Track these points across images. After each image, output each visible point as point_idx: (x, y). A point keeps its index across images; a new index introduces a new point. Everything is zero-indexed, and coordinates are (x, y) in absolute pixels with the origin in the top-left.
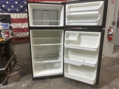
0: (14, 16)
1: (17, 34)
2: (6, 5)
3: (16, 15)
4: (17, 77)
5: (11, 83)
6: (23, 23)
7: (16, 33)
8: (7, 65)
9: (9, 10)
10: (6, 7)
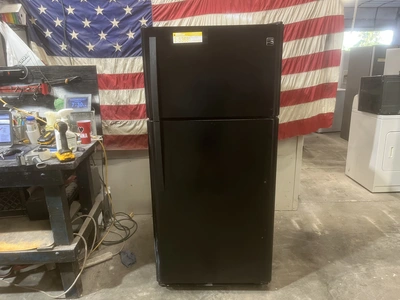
0: (106, 66)
1: (116, 123)
2: (83, 32)
3: (113, 65)
4: (111, 268)
5: (90, 291)
6: (133, 87)
7: (111, 122)
8: (81, 234)
9: (90, 47)
10: (83, 38)
